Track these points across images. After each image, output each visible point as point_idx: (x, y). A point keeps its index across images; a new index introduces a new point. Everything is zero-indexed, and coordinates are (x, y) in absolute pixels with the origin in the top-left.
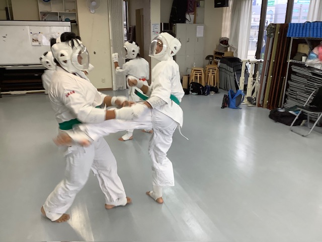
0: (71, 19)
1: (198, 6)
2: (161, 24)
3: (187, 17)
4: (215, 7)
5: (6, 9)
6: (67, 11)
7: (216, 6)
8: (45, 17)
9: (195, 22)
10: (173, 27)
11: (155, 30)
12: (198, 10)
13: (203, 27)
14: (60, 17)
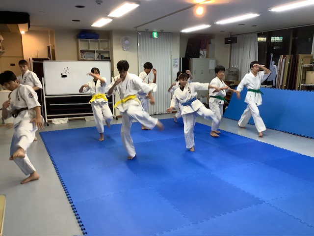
1: (209, 43)
2: (180, 58)
3: (201, 52)
4: (225, 43)
5: (49, 47)
8: (83, 53)
9: (207, 57)
11: (176, 64)
12: (210, 47)
13: (214, 60)
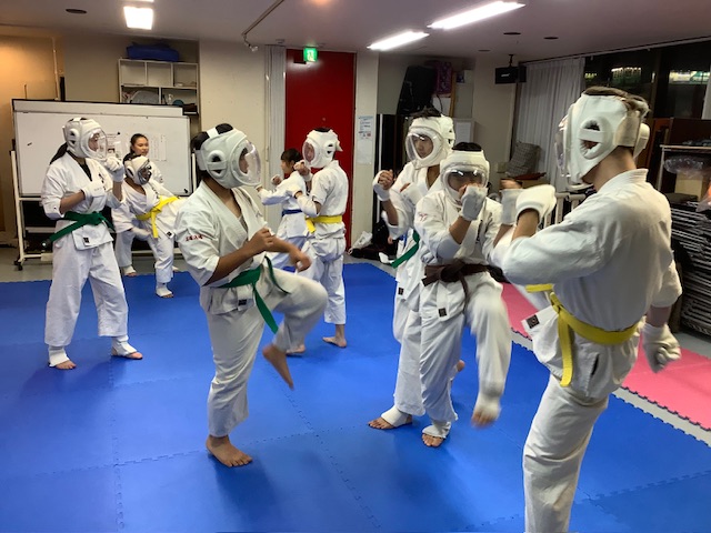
0: (187, 101)
1: (459, 80)
2: (378, 116)
3: (436, 103)
4: (497, 83)
6: (179, 86)
7: (499, 80)
8: (130, 95)
10: (405, 124)
11: (365, 129)
12: (461, 89)
13: (469, 124)
14: (163, 96)
